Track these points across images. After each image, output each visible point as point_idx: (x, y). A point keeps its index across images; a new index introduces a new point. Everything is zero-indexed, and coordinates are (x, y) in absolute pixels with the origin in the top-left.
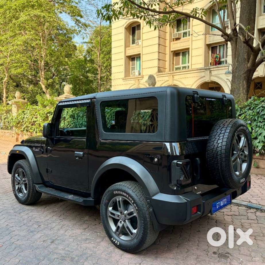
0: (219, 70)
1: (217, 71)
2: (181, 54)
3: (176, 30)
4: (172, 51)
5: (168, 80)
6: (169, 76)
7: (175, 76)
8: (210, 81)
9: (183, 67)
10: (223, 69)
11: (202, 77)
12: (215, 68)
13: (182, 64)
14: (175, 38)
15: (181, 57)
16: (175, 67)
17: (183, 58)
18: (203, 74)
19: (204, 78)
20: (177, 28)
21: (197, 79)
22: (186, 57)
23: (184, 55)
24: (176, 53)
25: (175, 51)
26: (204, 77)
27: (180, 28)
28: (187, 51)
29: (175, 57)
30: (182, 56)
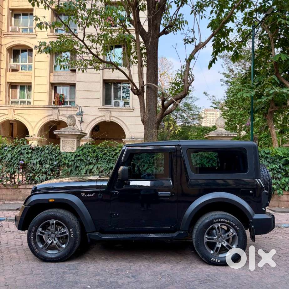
0: (68, 110)
1: (66, 111)
2: (19, 87)
3: (12, 60)
4: (8, 83)
5: (7, 114)
6: (9, 109)
7: (16, 111)
8: (58, 120)
9: (21, 102)
10: (72, 110)
11: (50, 115)
12: (63, 108)
13: (20, 98)
14: (12, 69)
15: (18, 90)
16: (11, 100)
17: (21, 91)
18: (50, 112)
19: (51, 117)
20: (14, 58)
21: (43, 117)
22: (24, 91)
23: (22, 89)
24: (13, 86)
25: (11, 83)
26: (52, 115)
27: (17, 60)
28: (26, 86)
29: (11, 89)
30: (20, 89)
